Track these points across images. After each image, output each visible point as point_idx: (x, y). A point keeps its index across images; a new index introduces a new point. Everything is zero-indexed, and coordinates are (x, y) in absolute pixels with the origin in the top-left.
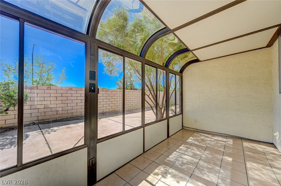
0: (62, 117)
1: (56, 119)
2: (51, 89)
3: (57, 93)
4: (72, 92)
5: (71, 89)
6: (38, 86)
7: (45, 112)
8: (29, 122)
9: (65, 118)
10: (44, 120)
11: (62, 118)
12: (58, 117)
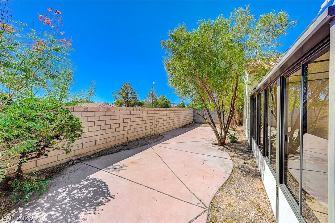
0: (101, 148)
1: (95, 152)
2: (88, 111)
3: (94, 116)
4: (110, 113)
5: (109, 110)
6: (73, 107)
7: (82, 144)
8: (65, 159)
9: (104, 149)
10: (82, 154)
11: (101, 150)
12: (97, 149)
